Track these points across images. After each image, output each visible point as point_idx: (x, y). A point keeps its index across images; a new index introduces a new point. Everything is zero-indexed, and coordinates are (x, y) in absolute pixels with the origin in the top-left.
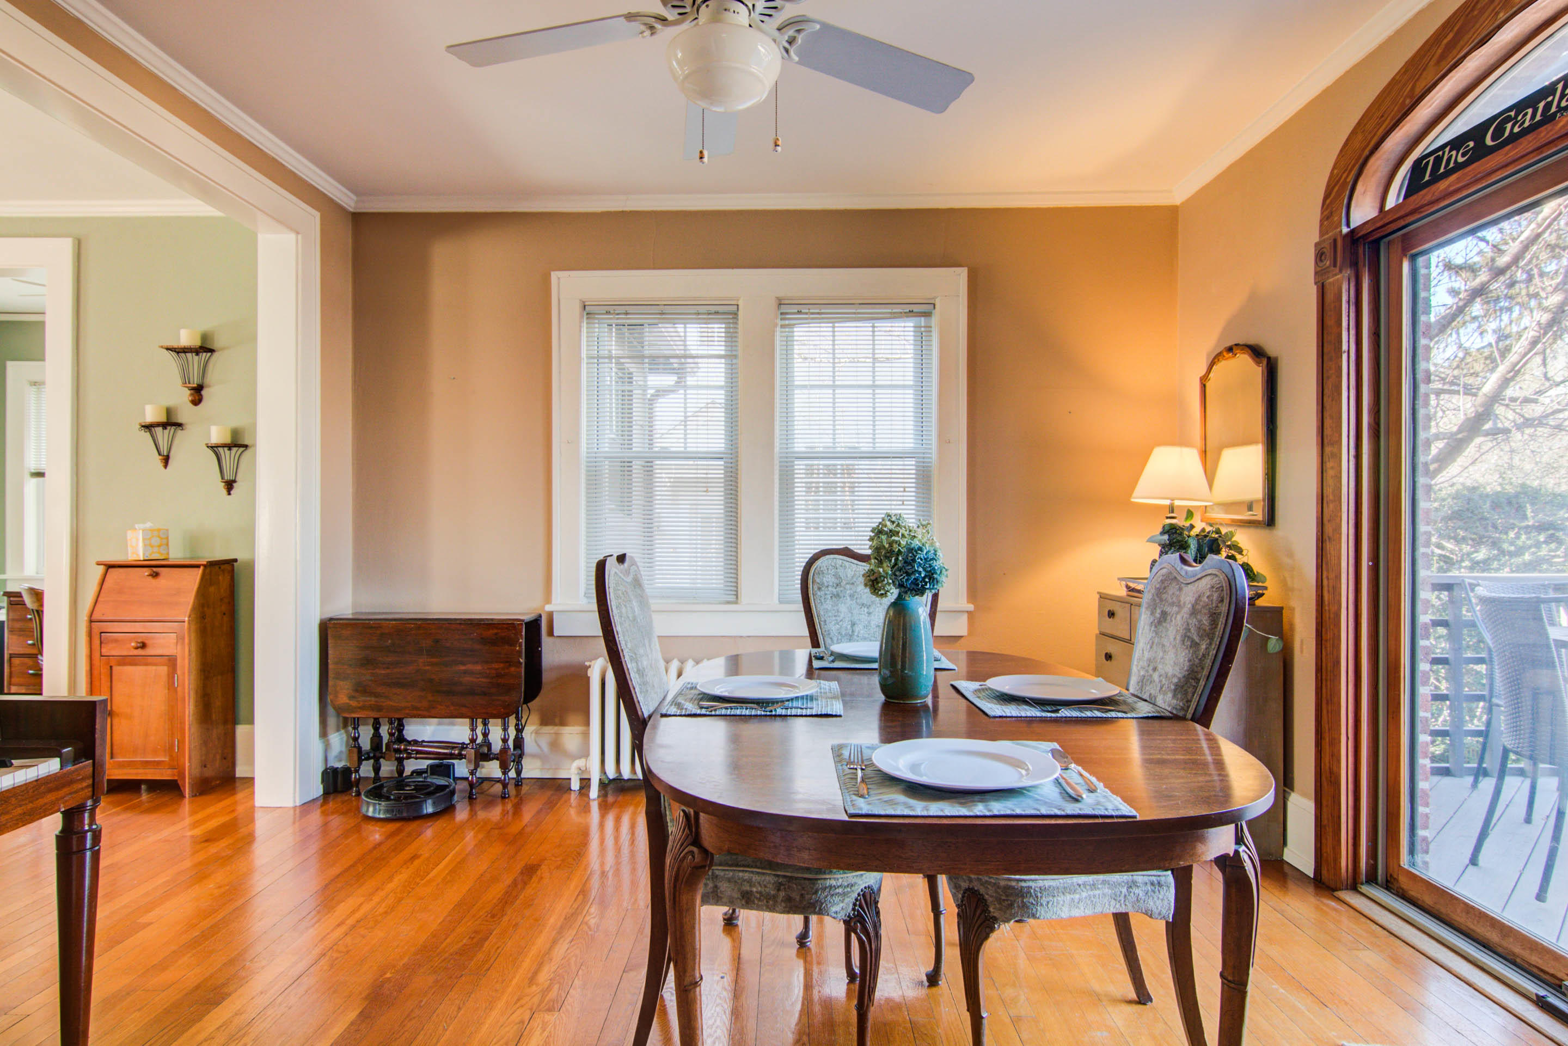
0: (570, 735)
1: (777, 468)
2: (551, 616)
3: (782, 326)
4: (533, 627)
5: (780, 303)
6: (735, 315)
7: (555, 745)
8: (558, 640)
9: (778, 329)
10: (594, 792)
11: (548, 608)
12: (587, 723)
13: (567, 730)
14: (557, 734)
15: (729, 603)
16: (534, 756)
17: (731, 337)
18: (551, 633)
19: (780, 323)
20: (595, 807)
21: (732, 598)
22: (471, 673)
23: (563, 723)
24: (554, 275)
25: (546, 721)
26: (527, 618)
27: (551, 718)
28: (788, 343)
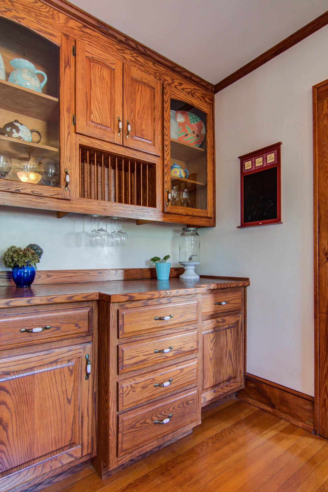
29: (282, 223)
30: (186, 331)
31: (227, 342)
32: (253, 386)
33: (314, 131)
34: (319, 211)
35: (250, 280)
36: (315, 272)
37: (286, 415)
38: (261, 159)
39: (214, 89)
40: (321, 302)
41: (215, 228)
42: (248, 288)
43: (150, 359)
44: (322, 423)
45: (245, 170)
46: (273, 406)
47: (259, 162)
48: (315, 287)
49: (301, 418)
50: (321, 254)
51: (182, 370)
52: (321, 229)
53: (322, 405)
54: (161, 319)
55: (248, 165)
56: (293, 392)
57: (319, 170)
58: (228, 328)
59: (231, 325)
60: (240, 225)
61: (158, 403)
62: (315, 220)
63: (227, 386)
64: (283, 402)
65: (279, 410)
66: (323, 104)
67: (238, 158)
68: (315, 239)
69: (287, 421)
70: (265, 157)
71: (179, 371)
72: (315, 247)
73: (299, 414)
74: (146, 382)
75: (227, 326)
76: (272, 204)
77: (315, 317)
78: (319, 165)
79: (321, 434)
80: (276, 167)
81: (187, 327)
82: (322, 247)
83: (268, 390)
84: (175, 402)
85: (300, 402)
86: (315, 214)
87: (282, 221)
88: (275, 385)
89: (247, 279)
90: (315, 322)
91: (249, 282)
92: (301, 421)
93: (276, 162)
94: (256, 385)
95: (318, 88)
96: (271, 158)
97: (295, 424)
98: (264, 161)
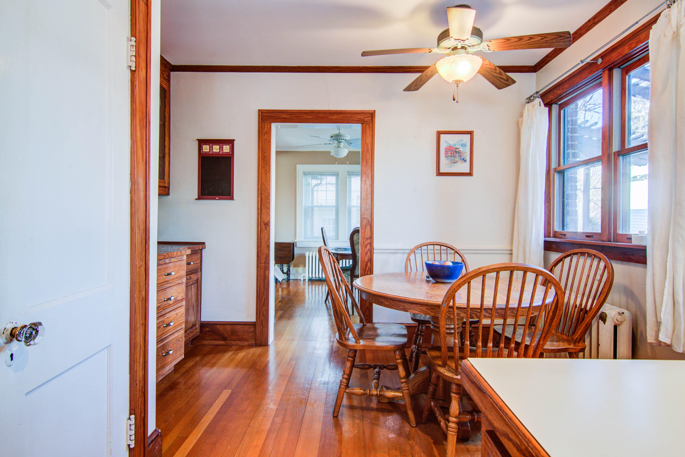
0: (300, 269)
1: (347, 210)
2: (296, 242)
3: (349, 177)
4: (293, 244)
5: (348, 172)
6: (338, 175)
7: (297, 272)
8: (297, 248)
9: (348, 178)
10: (307, 281)
11: (296, 241)
12: (305, 266)
13: (299, 268)
14: (297, 269)
15: (336, 240)
16: (292, 274)
17: (337, 180)
18: (296, 246)
19: (348, 176)
20: (307, 283)
21: (337, 239)
22: (280, 254)
23: (298, 267)
24: (297, 166)
25: (295, 266)
26: (293, 242)
27: (296, 266)
28: (350, 181)
29: (234, 200)
30: (178, 284)
31: (192, 295)
32: (208, 329)
33: (259, 140)
34: (261, 195)
35: (206, 244)
36: (258, 236)
37: (235, 342)
38: (218, 147)
39: (171, 67)
40: (261, 256)
41: (168, 196)
42: (204, 251)
43: (162, 305)
44: (260, 337)
45: (203, 152)
46: (225, 339)
47: (216, 149)
48: (258, 246)
49: (246, 339)
50: (262, 224)
51: (177, 314)
52: (262, 207)
53: (260, 325)
54: (169, 274)
55: (206, 148)
56: (241, 323)
57: (261, 168)
58: (192, 284)
59: (194, 282)
60: (197, 198)
61: (165, 340)
62: (258, 201)
63: (191, 332)
64: (233, 332)
65: (230, 340)
66: (264, 124)
67: (197, 140)
68: (258, 214)
69: (237, 345)
70: (221, 146)
71: (176, 315)
72: (258, 220)
73: (245, 337)
74: (160, 324)
75: (192, 283)
76: (227, 184)
77: (257, 267)
78: (261, 165)
79: (260, 344)
80: (231, 157)
81: (178, 281)
82: (263, 220)
83: (221, 328)
84: (173, 339)
85: (246, 328)
86: (258, 197)
87: (234, 198)
88: (227, 323)
89: (204, 243)
90: (257, 270)
91: (205, 245)
92: (247, 341)
93: (231, 153)
94: (211, 329)
95: (262, 112)
96: (226, 149)
97: (243, 345)
98: (221, 150)
